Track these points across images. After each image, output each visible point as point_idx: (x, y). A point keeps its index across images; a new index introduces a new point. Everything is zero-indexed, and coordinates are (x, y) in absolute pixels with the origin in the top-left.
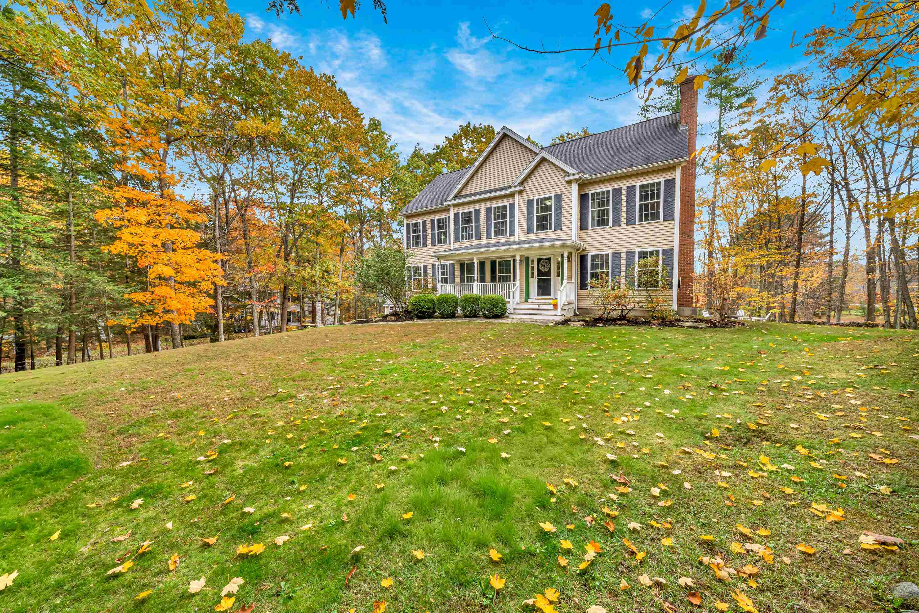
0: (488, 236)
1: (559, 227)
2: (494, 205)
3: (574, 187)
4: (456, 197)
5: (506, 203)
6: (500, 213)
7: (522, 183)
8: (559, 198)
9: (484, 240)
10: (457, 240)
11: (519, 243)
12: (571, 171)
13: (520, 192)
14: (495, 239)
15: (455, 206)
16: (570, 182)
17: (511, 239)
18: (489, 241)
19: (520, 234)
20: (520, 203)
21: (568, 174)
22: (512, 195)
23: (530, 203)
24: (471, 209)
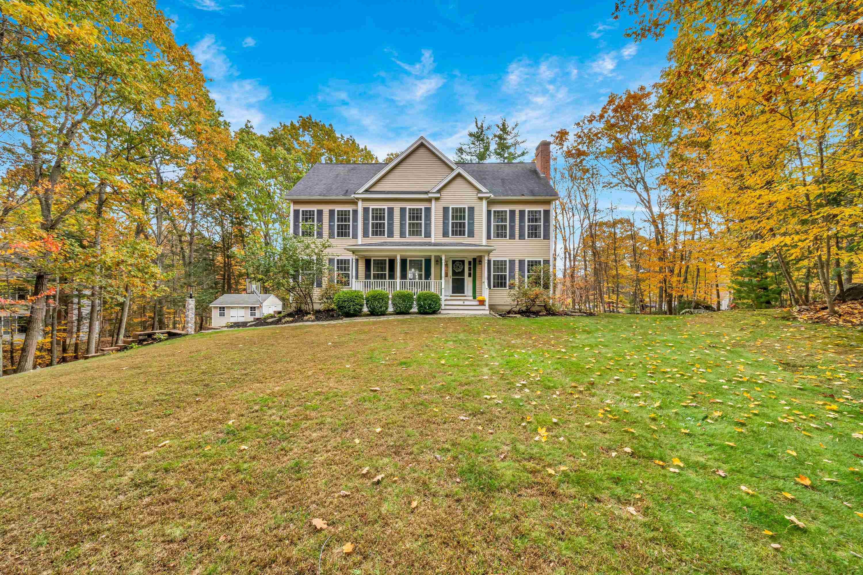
0: (402, 235)
1: (471, 234)
2: (409, 206)
3: (484, 203)
4: (367, 191)
5: (422, 206)
6: (415, 215)
7: (439, 191)
8: (471, 210)
9: (397, 238)
10: (365, 234)
11: (435, 245)
12: (484, 190)
13: (437, 199)
14: (409, 239)
15: (364, 200)
16: (481, 199)
17: (427, 240)
18: (403, 240)
19: (436, 236)
20: (436, 209)
21: (479, 191)
22: (429, 200)
23: (446, 210)
24: (385, 206)
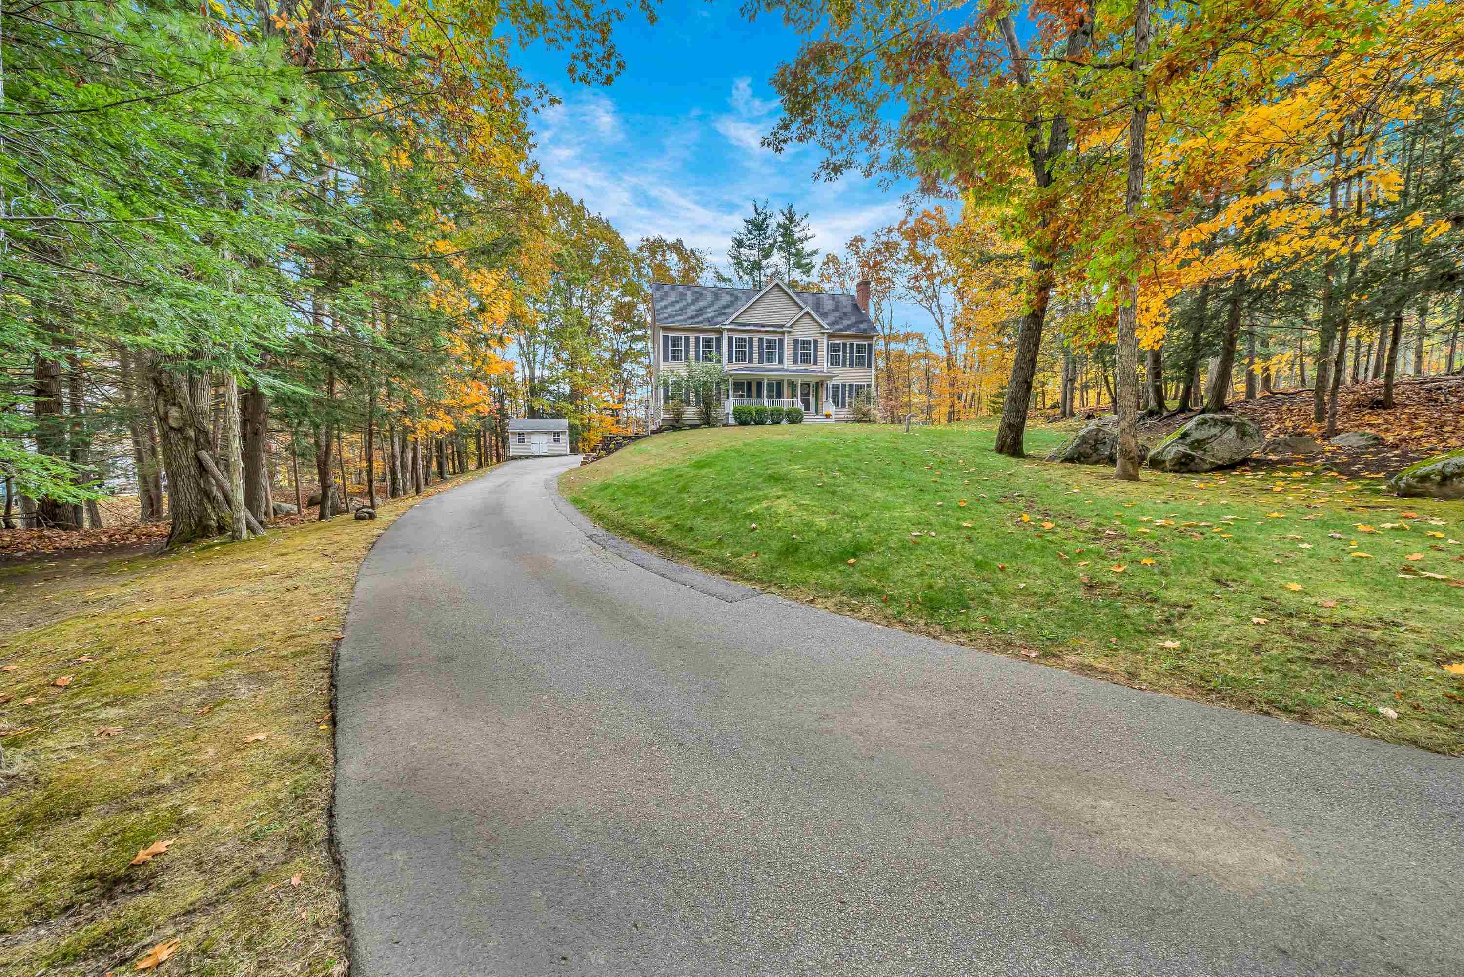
0: (761, 361)
1: (815, 362)
2: (766, 337)
3: (826, 337)
4: (732, 323)
5: (776, 337)
6: (771, 344)
7: (791, 326)
8: (816, 342)
9: (756, 364)
10: (730, 360)
11: (786, 371)
12: (826, 326)
13: (789, 332)
14: (766, 365)
15: (729, 330)
16: (823, 333)
17: (781, 366)
18: (761, 366)
19: (788, 363)
20: (788, 341)
21: (822, 327)
22: (783, 333)
23: (796, 341)
24: (746, 336)
